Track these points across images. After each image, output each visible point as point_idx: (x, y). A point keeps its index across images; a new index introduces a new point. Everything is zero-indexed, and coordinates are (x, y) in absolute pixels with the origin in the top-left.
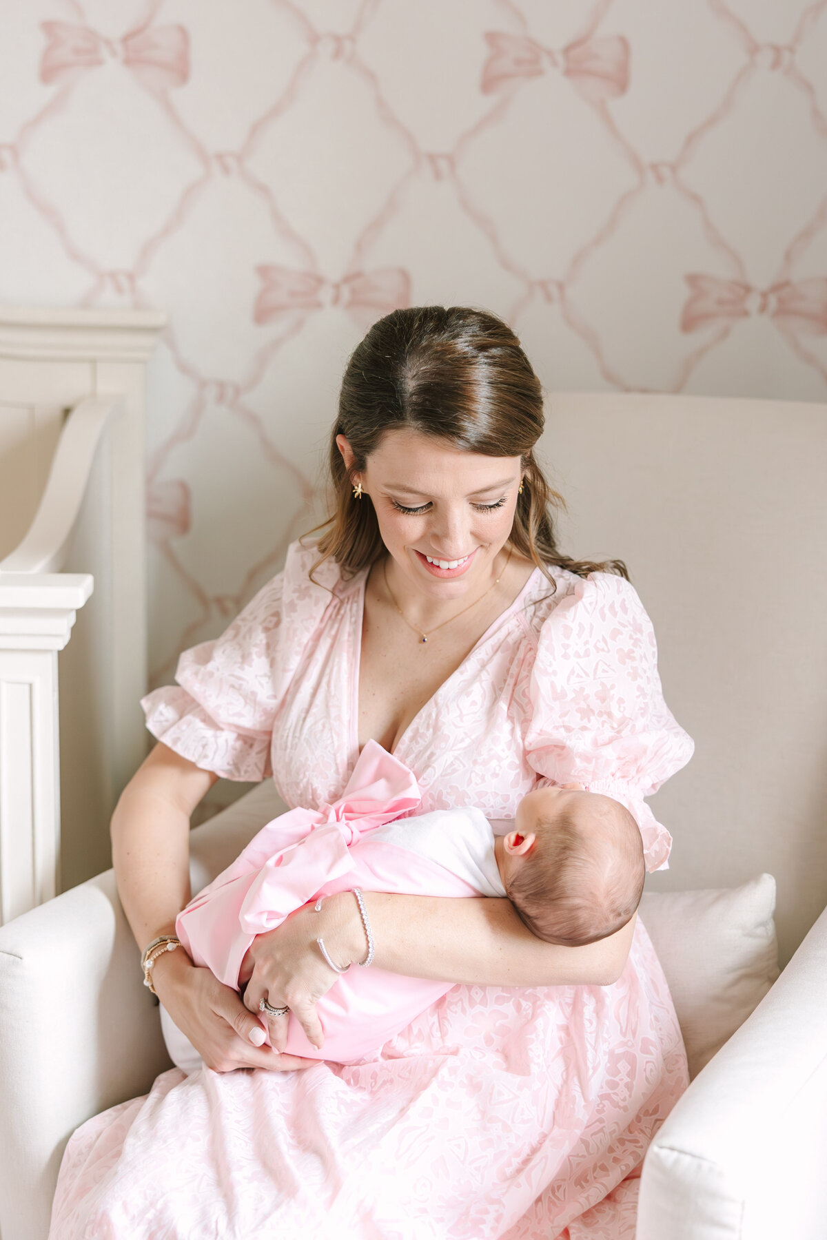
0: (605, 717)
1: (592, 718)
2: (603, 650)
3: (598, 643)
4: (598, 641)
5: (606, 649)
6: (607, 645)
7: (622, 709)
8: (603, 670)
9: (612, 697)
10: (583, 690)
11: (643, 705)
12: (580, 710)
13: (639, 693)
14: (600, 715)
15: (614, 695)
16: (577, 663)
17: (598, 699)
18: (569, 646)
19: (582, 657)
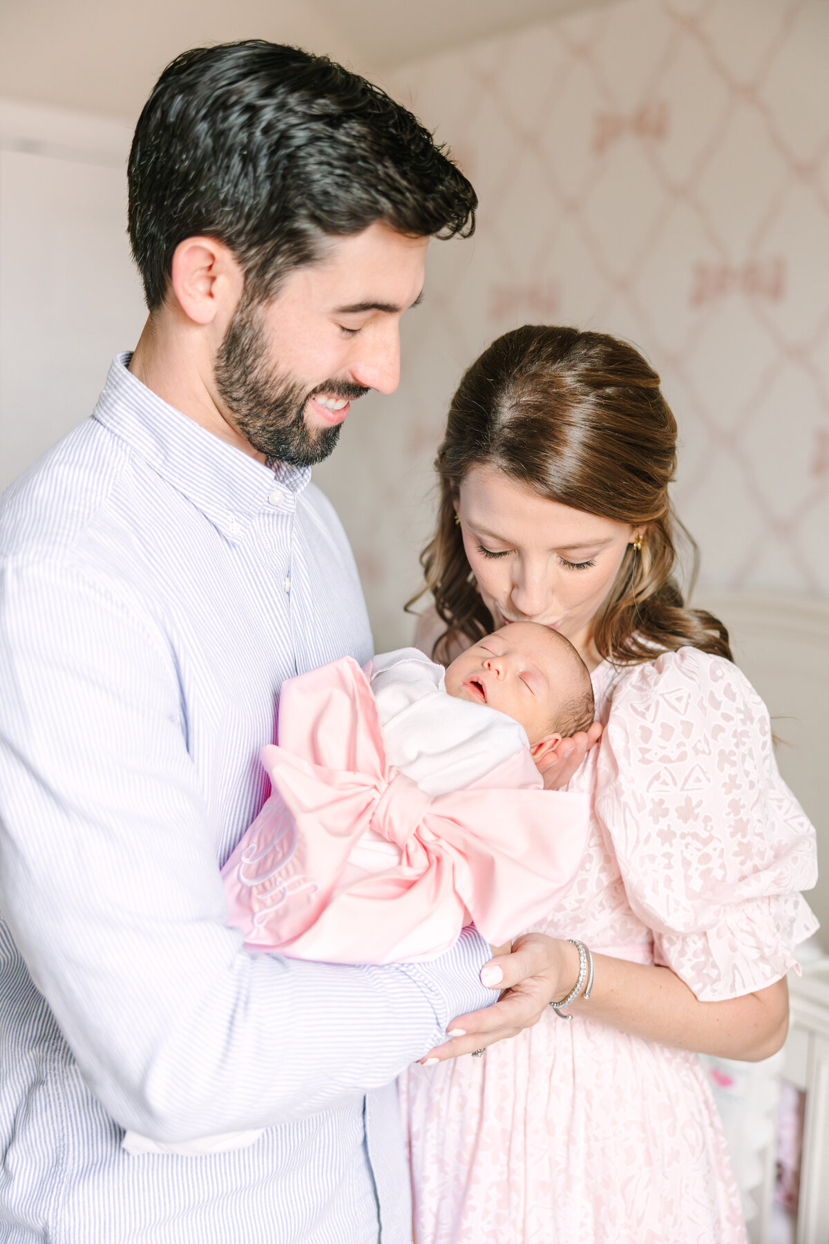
0: (689, 839)
1: (674, 842)
3: (698, 743)
5: (707, 751)
6: (708, 746)
7: (709, 828)
8: (697, 777)
9: (696, 817)
10: (662, 802)
11: (733, 823)
12: (660, 833)
13: (730, 810)
14: (683, 836)
15: (698, 814)
16: (665, 768)
17: (679, 818)
18: (648, 750)
19: (675, 762)
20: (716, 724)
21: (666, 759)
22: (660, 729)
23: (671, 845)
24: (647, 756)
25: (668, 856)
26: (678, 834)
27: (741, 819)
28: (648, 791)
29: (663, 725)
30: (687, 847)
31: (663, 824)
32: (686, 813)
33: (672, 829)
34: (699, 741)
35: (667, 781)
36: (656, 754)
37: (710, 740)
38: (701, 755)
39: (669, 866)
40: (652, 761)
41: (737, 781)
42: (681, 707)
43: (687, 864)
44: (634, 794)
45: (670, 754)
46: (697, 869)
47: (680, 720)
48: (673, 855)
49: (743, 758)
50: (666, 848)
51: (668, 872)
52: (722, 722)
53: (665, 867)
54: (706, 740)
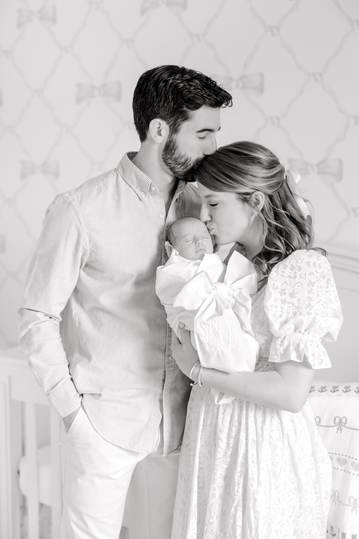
0: (291, 305)
1: (286, 304)
2: (303, 278)
5: (304, 278)
6: (306, 277)
7: (299, 303)
8: (299, 285)
9: (295, 297)
10: (285, 290)
11: (307, 304)
12: (282, 300)
13: (308, 299)
14: (289, 303)
15: (296, 296)
16: (289, 280)
17: (289, 296)
18: (285, 272)
19: (292, 278)
20: (312, 272)
21: (290, 277)
22: (290, 266)
23: (284, 305)
24: (284, 274)
25: (282, 308)
26: (288, 302)
27: (311, 304)
28: (281, 286)
29: (292, 265)
30: (289, 308)
32: (292, 295)
33: (286, 300)
34: (303, 274)
35: (288, 284)
36: (287, 274)
37: (307, 275)
38: (302, 279)
39: (282, 312)
40: (285, 276)
41: (313, 291)
42: (299, 261)
43: (288, 313)
44: (274, 284)
45: (291, 275)
46: (291, 316)
47: (298, 265)
48: (284, 309)
49: (318, 287)
50: (283, 305)
51: (281, 313)
52: (315, 273)
53: (280, 311)
54: (305, 274)
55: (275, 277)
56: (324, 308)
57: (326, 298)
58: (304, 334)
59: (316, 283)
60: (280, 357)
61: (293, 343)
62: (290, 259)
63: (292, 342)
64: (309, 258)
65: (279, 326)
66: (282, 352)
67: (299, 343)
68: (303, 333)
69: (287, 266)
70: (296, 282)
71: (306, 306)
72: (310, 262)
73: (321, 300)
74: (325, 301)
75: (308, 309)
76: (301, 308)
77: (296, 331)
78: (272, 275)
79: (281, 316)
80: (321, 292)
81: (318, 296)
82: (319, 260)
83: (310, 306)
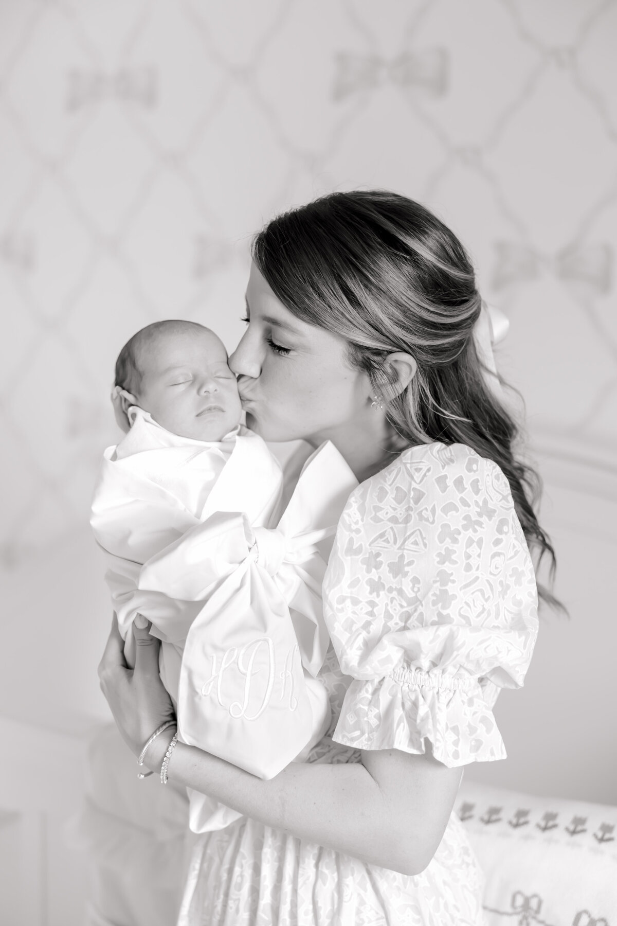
0: (395, 594)
1: (382, 593)
2: (427, 520)
3: (424, 512)
4: (426, 509)
5: (431, 520)
6: (434, 516)
7: (416, 589)
8: (416, 541)
9: (406, 574)
11: (438, 593)
13: (438, 579)
15: (408, 572)
16: (392, 528)
17: (389, 572)
18: (382, 509)
19: (400, 523)
20: (451, 503)
21: (394, 520)
22: (395, 492)
23: (378, 596)
24: (381, 514)
25: (372, 604)
26: (387, 587)
27: (446, 591)
28: (370, 545)
30: (392, 602)
31: (374, 575)
32: (397, 569)
33: (382, 581)
35: (389, 539)
36: (387, 513)
37: (438, 512)
38: (424, 522)
39: (371, 614)
40: (383, 520)
41: (453, 557)
42: (417, 476)
43: (389, 616)
44: (351, 541)
45: (398, 516)
46: (397, 624)
47: (412, 487)
48: (377, 605)
49: (470, 542)
50: (373, 597)
51: (369, 618)
52: (458, 504)
53: (367, 613)
54: (433, 511)
55: (357, 523)
56: (486, 600)
57: (491, 573)
58: (430, 674)
59: (462, 531)
60: (366, 735)
61: (402, 698)
62: (395, 473)
63: (400, 696)
64: (443, 467)
65: (359, 653)
66: (374, 722)
67: (417, 699)
68: (427, 670)
69: (387, 493)
70: (408, 534)
71: (435, 598)
72: (445, 477)
73: (477, 578)
74: (488, 581)
75: (440, 605)
76: (421, 602)
77: (409, 665)
78: (349, 516)
79: (367, 625)
80: (479, 556)
81: (468, 568)
82: (475, 471)
83: (444, 598)
